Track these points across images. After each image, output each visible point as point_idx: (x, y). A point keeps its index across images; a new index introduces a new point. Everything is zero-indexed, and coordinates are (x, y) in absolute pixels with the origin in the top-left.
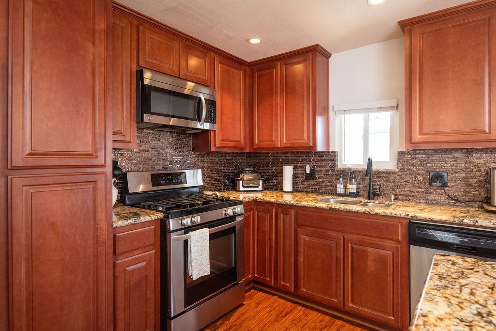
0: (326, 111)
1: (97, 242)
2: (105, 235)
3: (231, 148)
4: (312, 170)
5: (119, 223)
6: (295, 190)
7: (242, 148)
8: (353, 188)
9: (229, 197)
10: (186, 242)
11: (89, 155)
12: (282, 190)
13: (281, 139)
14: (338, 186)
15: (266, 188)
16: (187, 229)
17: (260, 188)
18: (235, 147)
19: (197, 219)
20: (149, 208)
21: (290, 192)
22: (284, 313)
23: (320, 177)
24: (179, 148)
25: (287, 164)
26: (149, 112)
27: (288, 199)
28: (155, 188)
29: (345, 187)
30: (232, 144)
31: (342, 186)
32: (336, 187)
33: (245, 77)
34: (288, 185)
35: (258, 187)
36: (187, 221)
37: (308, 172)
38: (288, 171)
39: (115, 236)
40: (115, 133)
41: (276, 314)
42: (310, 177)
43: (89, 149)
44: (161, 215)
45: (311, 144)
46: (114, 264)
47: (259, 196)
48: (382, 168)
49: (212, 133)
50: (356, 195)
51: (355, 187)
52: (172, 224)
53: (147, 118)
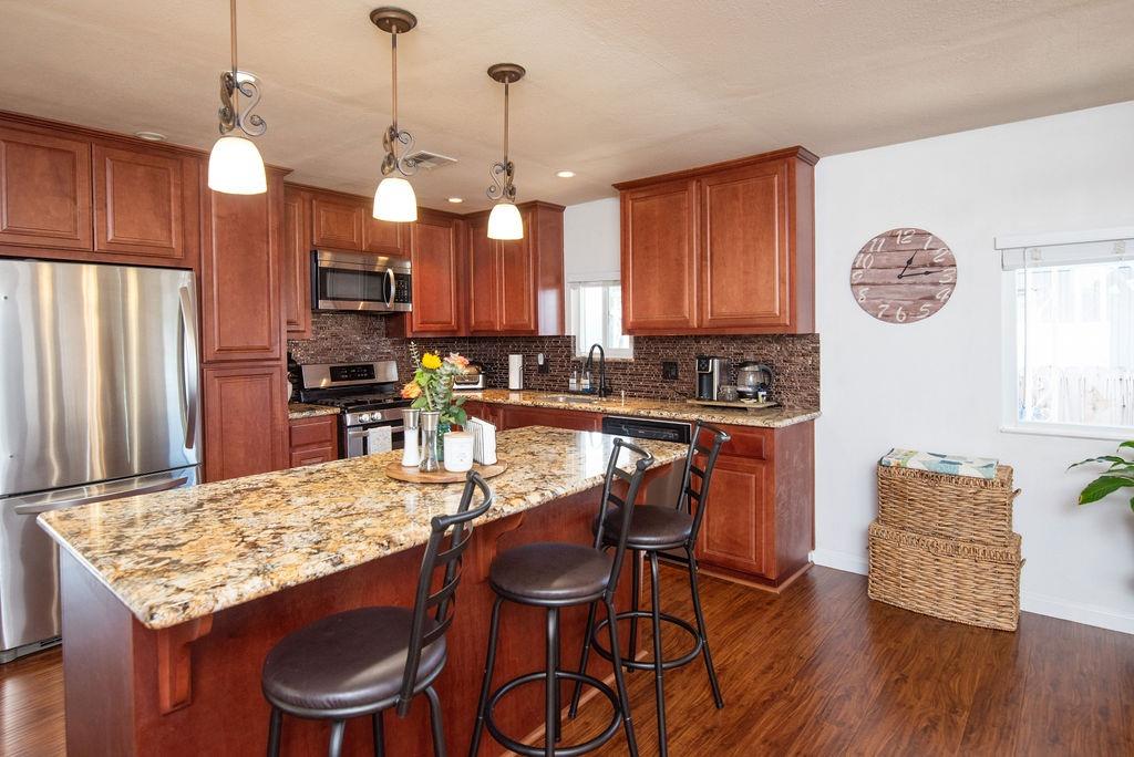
1: (273, 431)
2: (281, 425)
3: (436, 331)
4: (546, 361)
5: (296, 415)
6: (526, 387)
7: (453, 331)
8: (586, 383)
10: (365, 439)
11: (266, 349)
12: (507, 387)
13: (501, 320)
14: (571, 380)
15: (488, 386)
16: (366, 426)
17: (480, 386)
18: (442, 331)
19: (378, 416)
20: (327, 404)
21: (518, 390)
23: (555, 371)
24: (368, 333)
25: (517, 353)
26: (324, 297)
27: (515, 398)
28: (335, 384)
29: (578, 381)
30: (438, 327)
31: (575, 381)
32: (568, 381)
33: (456, 237)
34: (515, 380)
35: (477, 383)
36: (366, 417)
37: (541, 363)
38: (515, 362)
39: (290, 428)
40: (289, 323)
42: (543, 369)
43: (266, 344)
44: (337, 410)
46: (291, 455)
47: (479, 396)
48: (618, 357)
49: (408, 316)
50: (590, 392)
51: (588, 381)
52: (349, 419)
53: (322, 304)
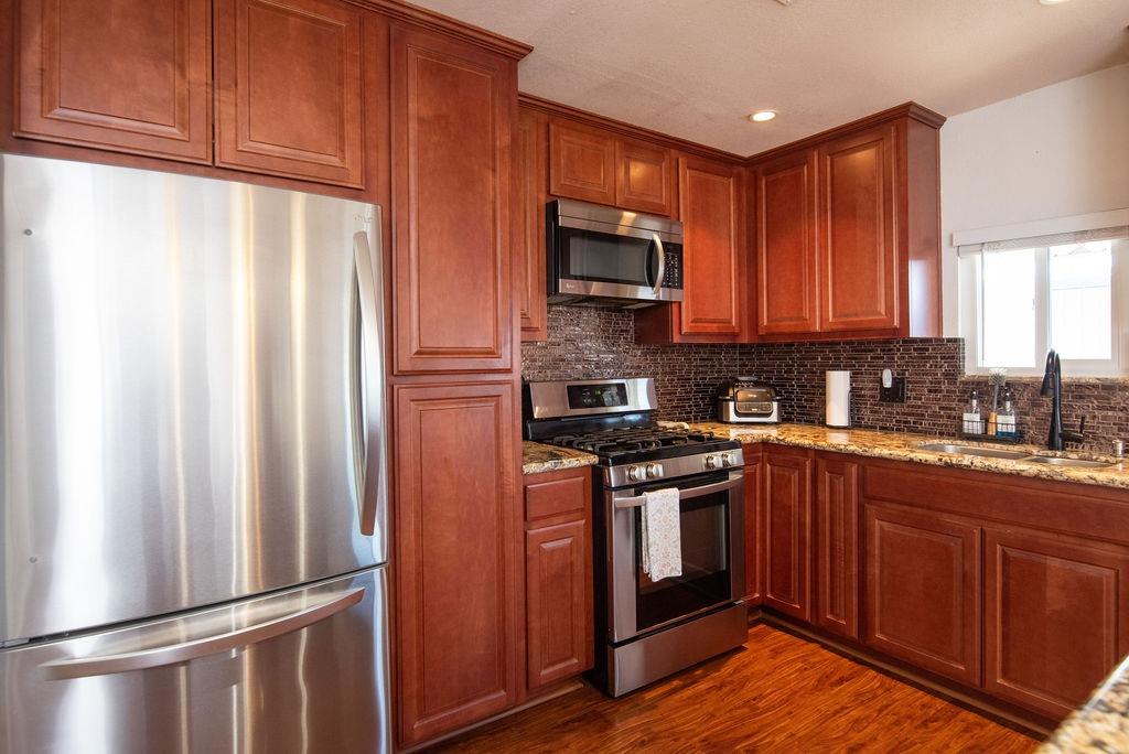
0: (932, 248)
1: (502, 496)
2: (513, 487)
3: (711, 335)
4: (898, 382)
5: (532, 468)
6: (856, 423)
7: (735, 335)
8: (1006, 422)
9: (711, 434)
10: (638, 510)
11: (491, 353)
12: (823, 423)
13: (823, 313)
14: (966, 416)
15: (785, 419)
16: (641, 488)
17: (774, 418)
18: (719, 335)
19: (658, 469)
20: (569, 444)
21: (844, 428)
22: (836, 678)
23: (918, 396)
24: (610, 336)
25: (836, 367)
26: (568, 276)
27: (839, 440)
28: (576, 412)
29: (986, 420)
30: (714, 328)
31: (977, 417)
32: (961, 419)
33: (738, 191)
34: (837, 412)
35: (768, 415)
36: (640, 472)
37: (888, 384)
38: (839, 384)
39: (525, 487)
41: (818, 676)
42: (894, 395)
43: (489, 344)
44: (594, 459)
45: (896, 323)
46: (526, 533)
47: (773, 434)
48: (1089, 375)
49: (675, 307)
50: (1017, 438)
51: (1012, 419)
52: (613, 476)
53: (564, 286)
